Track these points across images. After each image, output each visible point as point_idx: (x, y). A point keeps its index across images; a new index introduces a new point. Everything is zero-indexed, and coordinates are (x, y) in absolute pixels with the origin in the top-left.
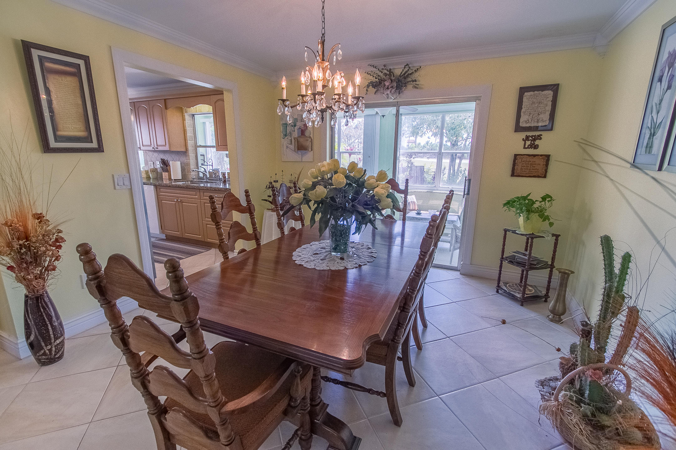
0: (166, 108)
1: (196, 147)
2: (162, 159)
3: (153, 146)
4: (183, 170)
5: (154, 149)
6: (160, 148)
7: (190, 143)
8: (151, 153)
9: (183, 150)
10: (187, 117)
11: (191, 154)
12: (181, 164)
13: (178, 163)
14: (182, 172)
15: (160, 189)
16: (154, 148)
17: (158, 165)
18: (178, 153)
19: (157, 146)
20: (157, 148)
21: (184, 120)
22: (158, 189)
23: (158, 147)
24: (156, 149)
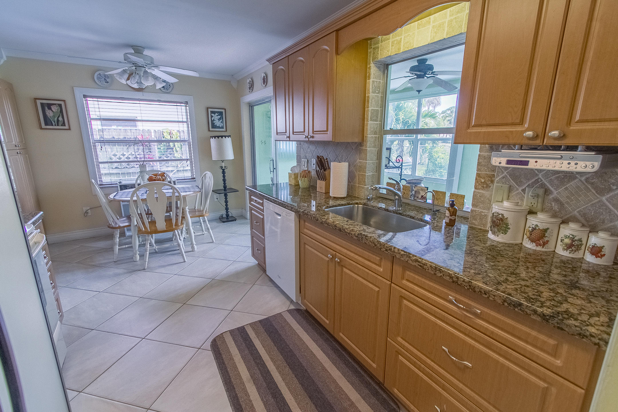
0: (337, 53)
1: (382, 132)
2: (318, 157)
3: (306, 133)
4: (351, 177)
5: (307, 139)
6: (318, 137)
7: (371, 125)
8: (306, 145)
9: (356, 140)
10: (373, 70)
11: (370, 148)
12: (349, 165)
13: (345, 165)
14: (349, 182)
15: (305, 221)
16: (307, 137)
17: (313, 166)
18: (347, 145)
19: (313, 133)
20: (313, 137)
21: (366, 77)
22: (302, 222)
23: (314, 135)
24: (311, 139)
